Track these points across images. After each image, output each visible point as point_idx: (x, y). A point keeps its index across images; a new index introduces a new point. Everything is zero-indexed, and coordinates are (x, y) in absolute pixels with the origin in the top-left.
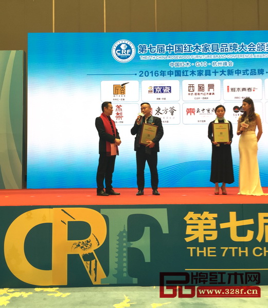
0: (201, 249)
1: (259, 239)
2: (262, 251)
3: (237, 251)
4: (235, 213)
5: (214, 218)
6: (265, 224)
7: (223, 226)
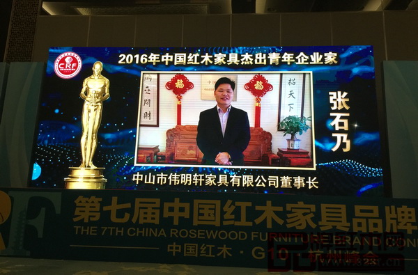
0: (85, 228)
1: (134, 220)
2: (136, 232)
3: (114, 231)
4: (116, 198)
5: (99, 202)
6: (140, 208)
7: (105, 208)
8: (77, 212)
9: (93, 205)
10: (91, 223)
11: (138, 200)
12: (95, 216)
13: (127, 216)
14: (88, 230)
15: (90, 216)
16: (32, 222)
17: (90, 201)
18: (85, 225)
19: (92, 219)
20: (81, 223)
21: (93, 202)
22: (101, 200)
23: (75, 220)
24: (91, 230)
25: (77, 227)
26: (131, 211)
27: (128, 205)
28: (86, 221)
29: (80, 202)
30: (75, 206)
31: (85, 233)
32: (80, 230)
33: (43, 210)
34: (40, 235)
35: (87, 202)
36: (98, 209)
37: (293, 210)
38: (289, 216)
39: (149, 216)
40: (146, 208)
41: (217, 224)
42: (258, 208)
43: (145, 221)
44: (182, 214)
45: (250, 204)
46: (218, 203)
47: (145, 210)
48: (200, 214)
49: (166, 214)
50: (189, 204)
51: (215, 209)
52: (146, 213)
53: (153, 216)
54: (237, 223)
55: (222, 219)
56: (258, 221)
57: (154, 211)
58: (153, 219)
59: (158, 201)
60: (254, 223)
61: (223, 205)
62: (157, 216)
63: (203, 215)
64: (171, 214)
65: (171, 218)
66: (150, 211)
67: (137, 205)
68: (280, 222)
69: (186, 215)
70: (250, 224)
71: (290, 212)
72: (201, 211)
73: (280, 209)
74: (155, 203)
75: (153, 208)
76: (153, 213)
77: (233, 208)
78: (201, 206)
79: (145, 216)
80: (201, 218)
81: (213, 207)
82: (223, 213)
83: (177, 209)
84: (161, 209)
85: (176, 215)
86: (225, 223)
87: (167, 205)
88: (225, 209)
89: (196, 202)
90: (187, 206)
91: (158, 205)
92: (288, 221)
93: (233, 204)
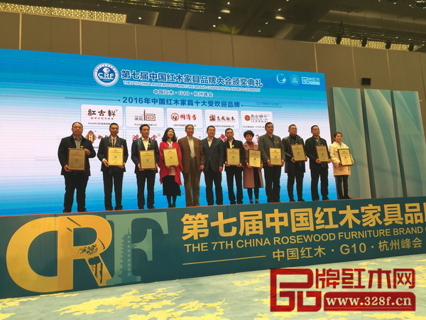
0: (196, 245)
1: (241, 233)
2: (244, 243)
3: (224, 244)
4: (222, 213)
5: (206, 219)
6: (245, 221)
7: (213, 224)
8: (185, 231)
9: (200, 222)
10: (201, 240)
11: (242, 214)
12: (204, 233)
13: (234, 229)
14: (199, 247)
15: (199, 233)
16: (138, 246)
17: (197, 218)
18: (196, 243)
19: (201, 236)
20: (191, 240)
21: (200, 219)
23: (185, 238)
24: (202, 247)
25: (188, 245)
26: (237, 224)
27: (234, 220)
28: (196, 238)
29: (187, 220)
30: (182, 225)
31: (196, 250)
32: (191, 247)
33: (149, 231)
34: (150, 258)
35: (194, 219)
36: (205, 225)
39: (254, 228)
40: (251, 220)
41: (312, 229)
42: (341, 212)
43: (251, 233)
44: (282, 223)
45: (334, 210)
46: (310, 210)
47: (250, 223)
48: (297, 222)
49: (269, 225)
51: (308, 216)
54: (327, 227)
55: (315, 225)
56: (342, 223)
57: (258, 222)
58: (258, 230)
59: (260, 213)
60: (339, 225)
61: (314, 212)
62: (261, 227)
64: (273, 224)
65: (273, 228)
66: (254, 223)
67: (242, 219)
68: (358, 222)
69: (285, 223)
71: (364, 213)
73: (357, 211)
74: (257, 215)
75: (256, 220)
76: (257, 225)
77: (322, 214)
78: (297, 215)
79: (251, 228)
80: (298, 225)
81: (306, 214)
82: (315, 219)
83: (277, 219)
84: (264, 220)
85: (277, 224)
86: (318, 228)
87: (268, 216)
88: (316, 215)
89: (293, 211)
90: (285, 215)
91: (260, 217)
92: (364, 221)
93: (322, 210)
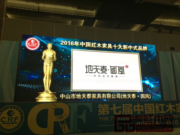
1: (123, 113)
4: (115, 104)
5: (108, 106)
6: (125, 108)
7: (111, 109)
8: (99, 111)
9: (105, 107)
10: (106, 116)
11: (123, 105)
12: (107, 112)
13: (120, 111)
14: (105, 119)
15: (105, 113)
16: (80, 117)
17: (104, 106)
18: (104, 117)
19: (106, 114)
20: (102, 115)
21: (105, 106)
22: (108, 105)
23: (99, 114)
24: (106, 119)
25: (100, 118)
26: (121, 109)
27: (120, 107)
28: (104, 114)
29: (100, 107)
30: (98, 109)
31: (104, 120)
32: (102, 118)
33: (85, 111)
34: (85, 122)
35: (103, 106)
36: (108, 109)
37: (178, 106)
38: (177, 108)
39: (129, 111)
40: (127, 108)
41: (154, 113)
42: (167, 106)
43: (127, 113)
44: (141, 110)
45: (164, 105)
46: (153, 105)
47: (127, 109)
48: (147, 110)
49: (135, 110)
50: (143, 106)
51: (152, 107)
52: (127, 110)
53: (130, 111)
54: (161, 112)
55: (155, 111)
56: (167, 111)
57: (130, 109)
58: (130, 112)
59: (131, 105)
60: (166, 112)
61: (155, 105)
62: (132, 111)
63: (148, 110)
64: (137, 110)
65: (137, 112)
66: (128, 109)
67: (124, 107)
68: (174, 111)
69: (142, 110)
70: (165, 112)
71: (177, 107)
72: (148, 108)
73: (174, 106)
74: (130, 106)
75: (130, 108)
76: (130, 110)
77: (158, 106)
78: (147, 106)
79: (127, 111)
80: (148, 111)
81: (151, 106)
82: (155, 109)
83: (139, 108)
84: (133, 108)
85: (139, 110)
86: (157, 112)
87: (135, 106)
88: (156, 107)
89: (145, 105)
90: (142, 106)
91: (131, 107)
92: (177, 110)
93: (158, 105)
